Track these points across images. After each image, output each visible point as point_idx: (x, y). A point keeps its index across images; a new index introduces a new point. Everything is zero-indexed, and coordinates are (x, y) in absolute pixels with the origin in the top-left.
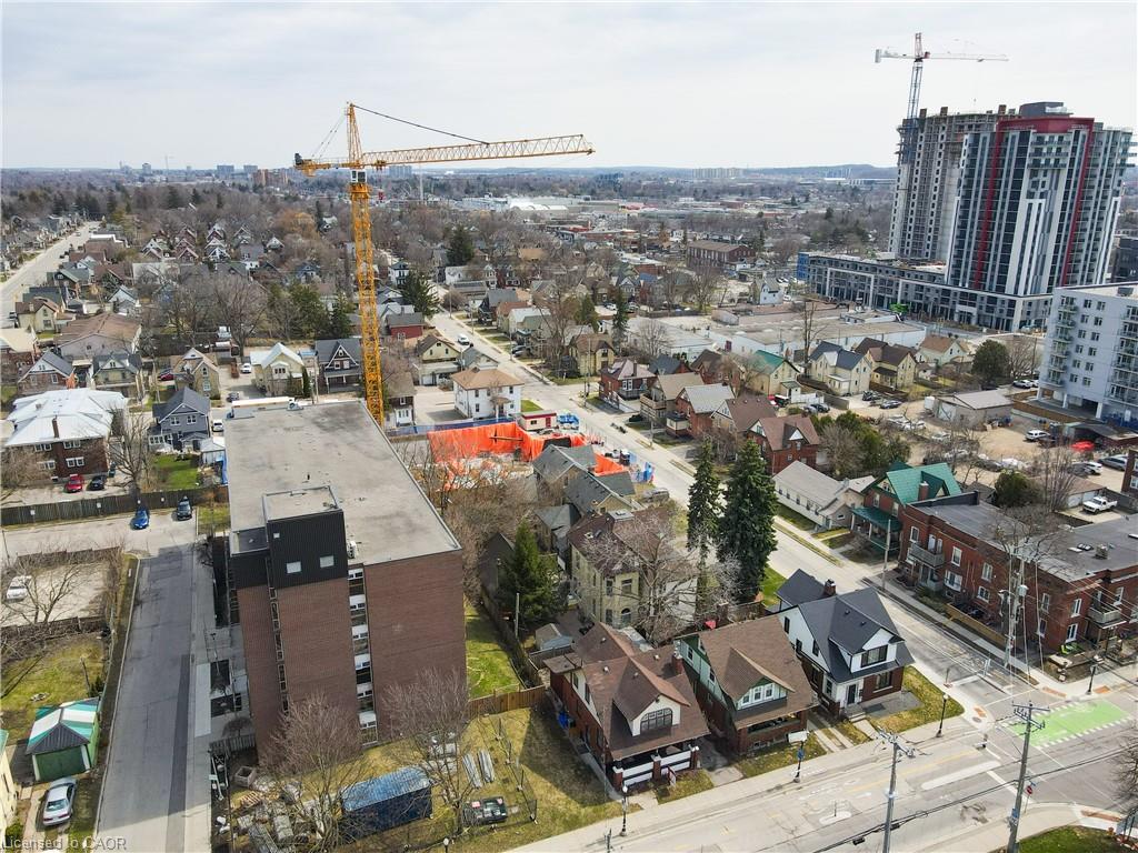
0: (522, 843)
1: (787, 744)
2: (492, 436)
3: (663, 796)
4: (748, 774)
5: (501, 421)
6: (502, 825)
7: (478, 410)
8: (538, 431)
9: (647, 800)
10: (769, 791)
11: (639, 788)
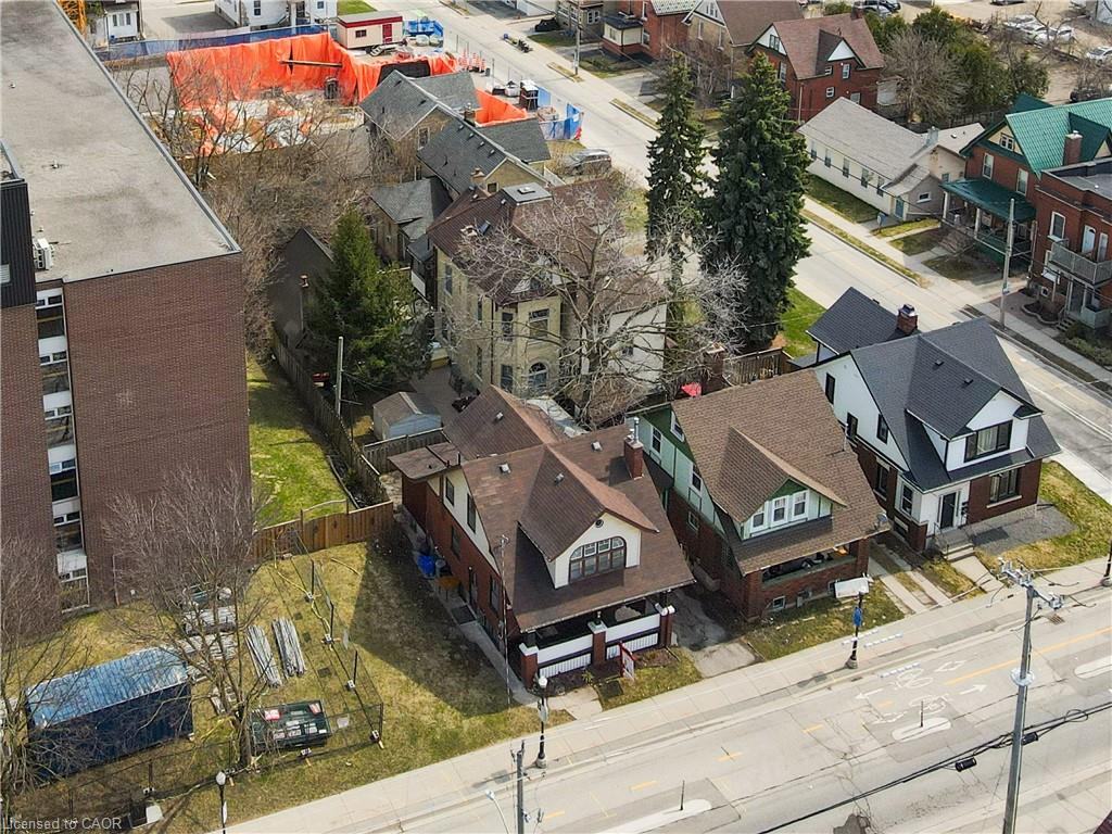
0: (356, 782)
1: (833, 601)
2: (285, 58)
3: (612, 695)
4: (762, 655)
5: (300, 31)
6: (320, 750)
7: (257, 12)
8: (369, 49)
9: (582, 703)
10: (802, 684)
11: (568, 682)
